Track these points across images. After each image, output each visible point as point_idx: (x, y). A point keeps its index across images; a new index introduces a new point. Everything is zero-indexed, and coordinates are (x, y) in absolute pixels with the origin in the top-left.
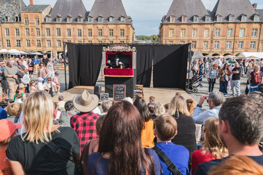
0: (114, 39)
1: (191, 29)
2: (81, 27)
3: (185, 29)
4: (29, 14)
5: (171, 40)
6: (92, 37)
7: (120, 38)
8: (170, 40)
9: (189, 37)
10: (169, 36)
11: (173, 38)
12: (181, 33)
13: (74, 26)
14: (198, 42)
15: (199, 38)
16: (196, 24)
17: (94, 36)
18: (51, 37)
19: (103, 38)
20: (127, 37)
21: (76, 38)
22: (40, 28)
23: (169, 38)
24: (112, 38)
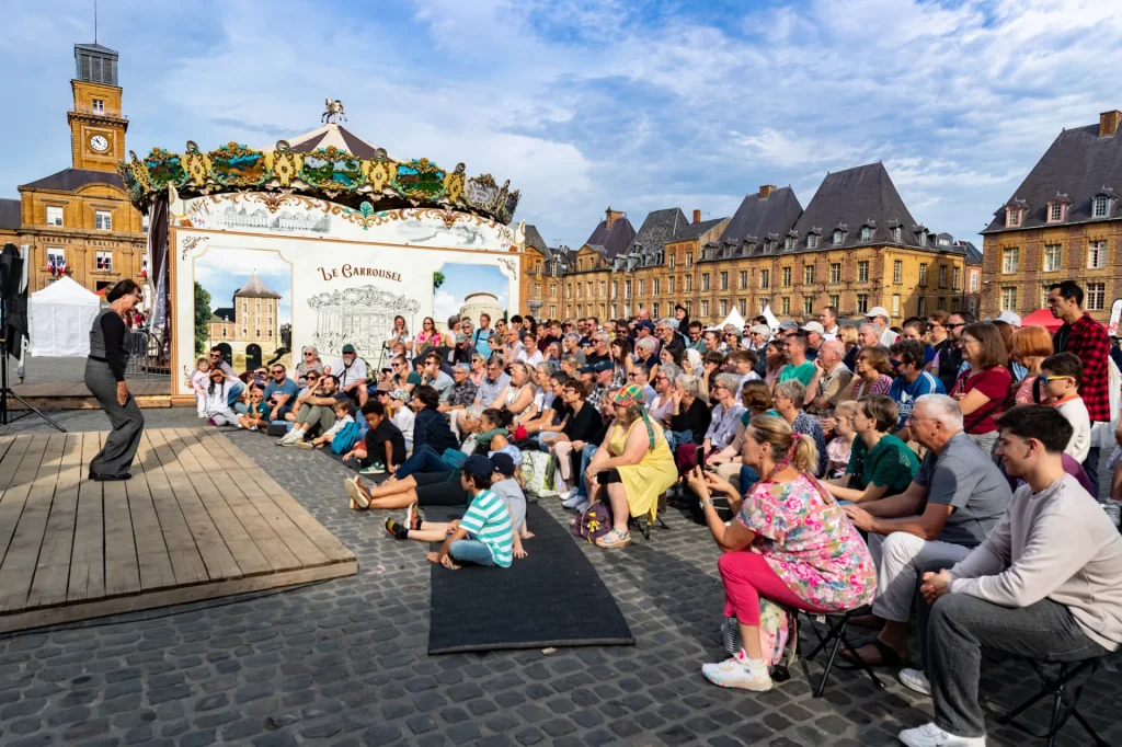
0: (841, 291)
1: (1081, 242)
2: (767, 264)
3: (1060, 245)
4: (677, 245)
5: (1010, 285)
6: (791, 288)
7: (858, 287)
8: (1004, 285)
9: (1074, 271)
10: (1004, 272)
11: (1014, 278)
12: (1046, 258)
13: (754, 264)
14: (1112, 288)
15: (1115, 271)
16: (1102, 225)
17: (795, 286)
18: (709, 293)
19: (816, 288)
20: (876, 281)
21: (758, 291)
22: (693, 274)
23: (1003, 279)
24: (837, 287)
